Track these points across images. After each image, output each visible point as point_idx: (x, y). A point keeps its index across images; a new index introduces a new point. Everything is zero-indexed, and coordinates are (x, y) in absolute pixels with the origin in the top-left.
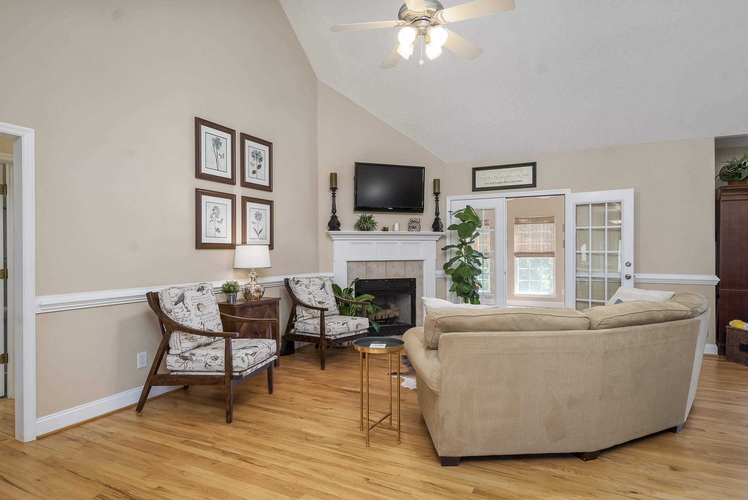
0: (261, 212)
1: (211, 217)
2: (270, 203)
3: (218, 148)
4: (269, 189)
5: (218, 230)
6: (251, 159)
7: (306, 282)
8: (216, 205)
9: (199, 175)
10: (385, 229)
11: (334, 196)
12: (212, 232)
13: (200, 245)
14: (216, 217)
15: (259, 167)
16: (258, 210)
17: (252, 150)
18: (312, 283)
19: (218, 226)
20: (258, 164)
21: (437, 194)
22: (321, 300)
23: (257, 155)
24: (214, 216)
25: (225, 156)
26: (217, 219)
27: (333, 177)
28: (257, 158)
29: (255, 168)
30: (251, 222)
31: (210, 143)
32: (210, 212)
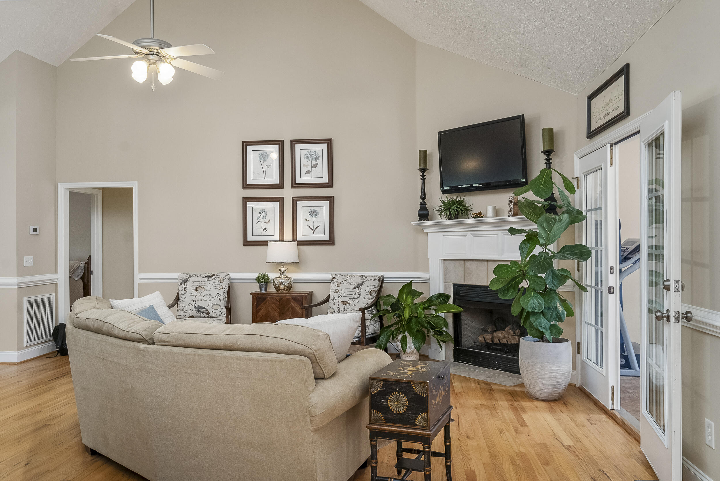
0: (316, 209)
1: (258, 219)
2: (331, 200)
3: (265, 160)
4: (330, 184)
5: (265, 229)
6: (304, 161)
8: (263, 209)
9: (246, 186)
10: (478, 216)
11: (423, 179)
12: (260, 231)
13: (246, 243)
14: (263, 218)
15: (315, 166)
16: (312, 208)
17: (304, 152)
19: (265, 225)
20: (314, 163)
21: (548, 153)
23: (311, 155)
24: (261, 218)
25: (272, 165)
26: (264, 221)
27: (424, 155)
28: (311, 158)
29: (309, 168)
30: (304, 220)
31: (257, 158)
32: (257, 214)
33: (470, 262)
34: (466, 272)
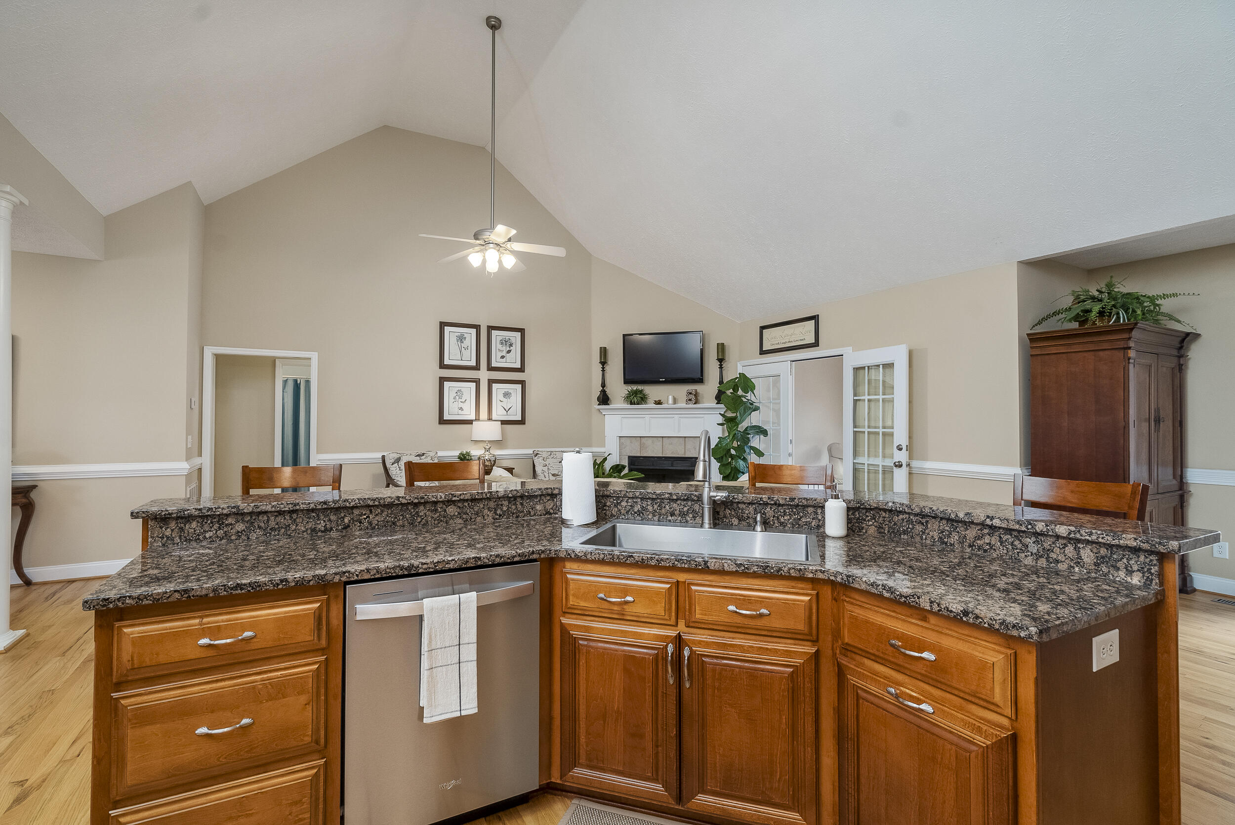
0: (510, 391)
1: (455, 398)
2: (522, 383)
3: (463, 342)
4: (521, 370)
5: (461, 409)
6: (499, 346)
7: (545, 455)
8: (460, 389)
9: (442, 366)
10: (659, 403)
11: (603, 370)
12: (456, 410)
13: (442, 421)
14: (459, 398)
15: (509, 352)
16: (506, 390)
17: (499, 338)
18: (552, 456)
19: (461, 405)
20: (508, 349)
21: (721, 361)
22: (556, 472)
23: (506, 342)
24: (457, 397)
25: (469, 348)
26: (460, 400)
27: (604, 352)
28: (506, 345)
29: (504, 354)
30: (498, 401)
31: (454, 339)
32: (453, 394)
33: (646, 439)
34: (642, 446)
